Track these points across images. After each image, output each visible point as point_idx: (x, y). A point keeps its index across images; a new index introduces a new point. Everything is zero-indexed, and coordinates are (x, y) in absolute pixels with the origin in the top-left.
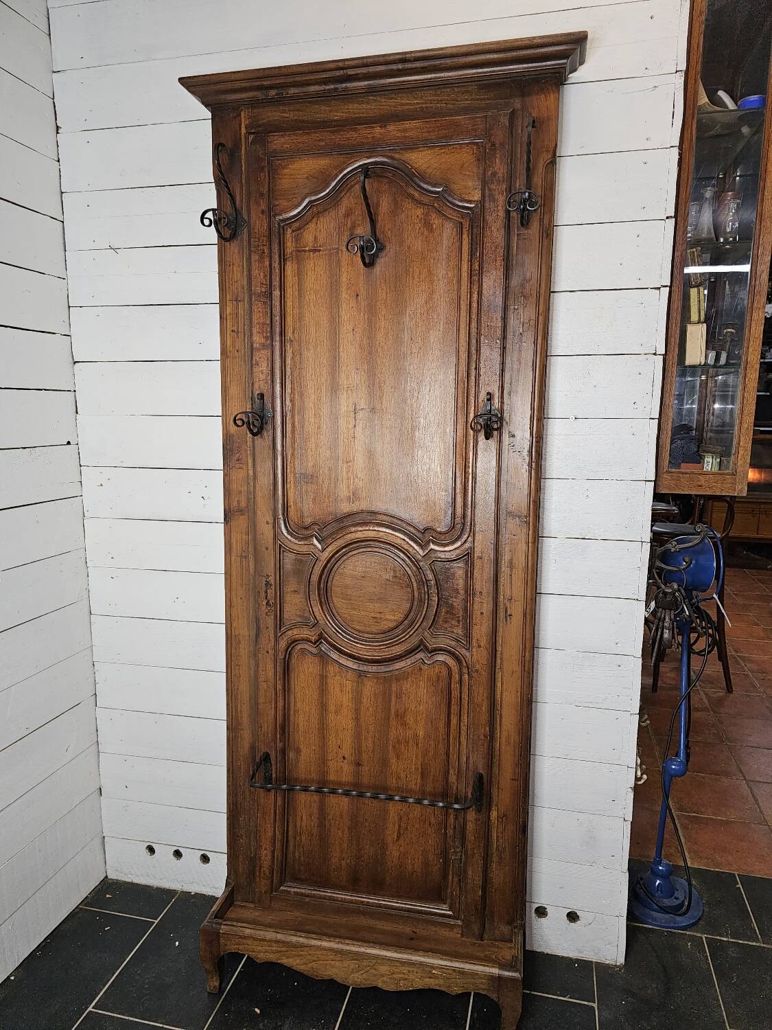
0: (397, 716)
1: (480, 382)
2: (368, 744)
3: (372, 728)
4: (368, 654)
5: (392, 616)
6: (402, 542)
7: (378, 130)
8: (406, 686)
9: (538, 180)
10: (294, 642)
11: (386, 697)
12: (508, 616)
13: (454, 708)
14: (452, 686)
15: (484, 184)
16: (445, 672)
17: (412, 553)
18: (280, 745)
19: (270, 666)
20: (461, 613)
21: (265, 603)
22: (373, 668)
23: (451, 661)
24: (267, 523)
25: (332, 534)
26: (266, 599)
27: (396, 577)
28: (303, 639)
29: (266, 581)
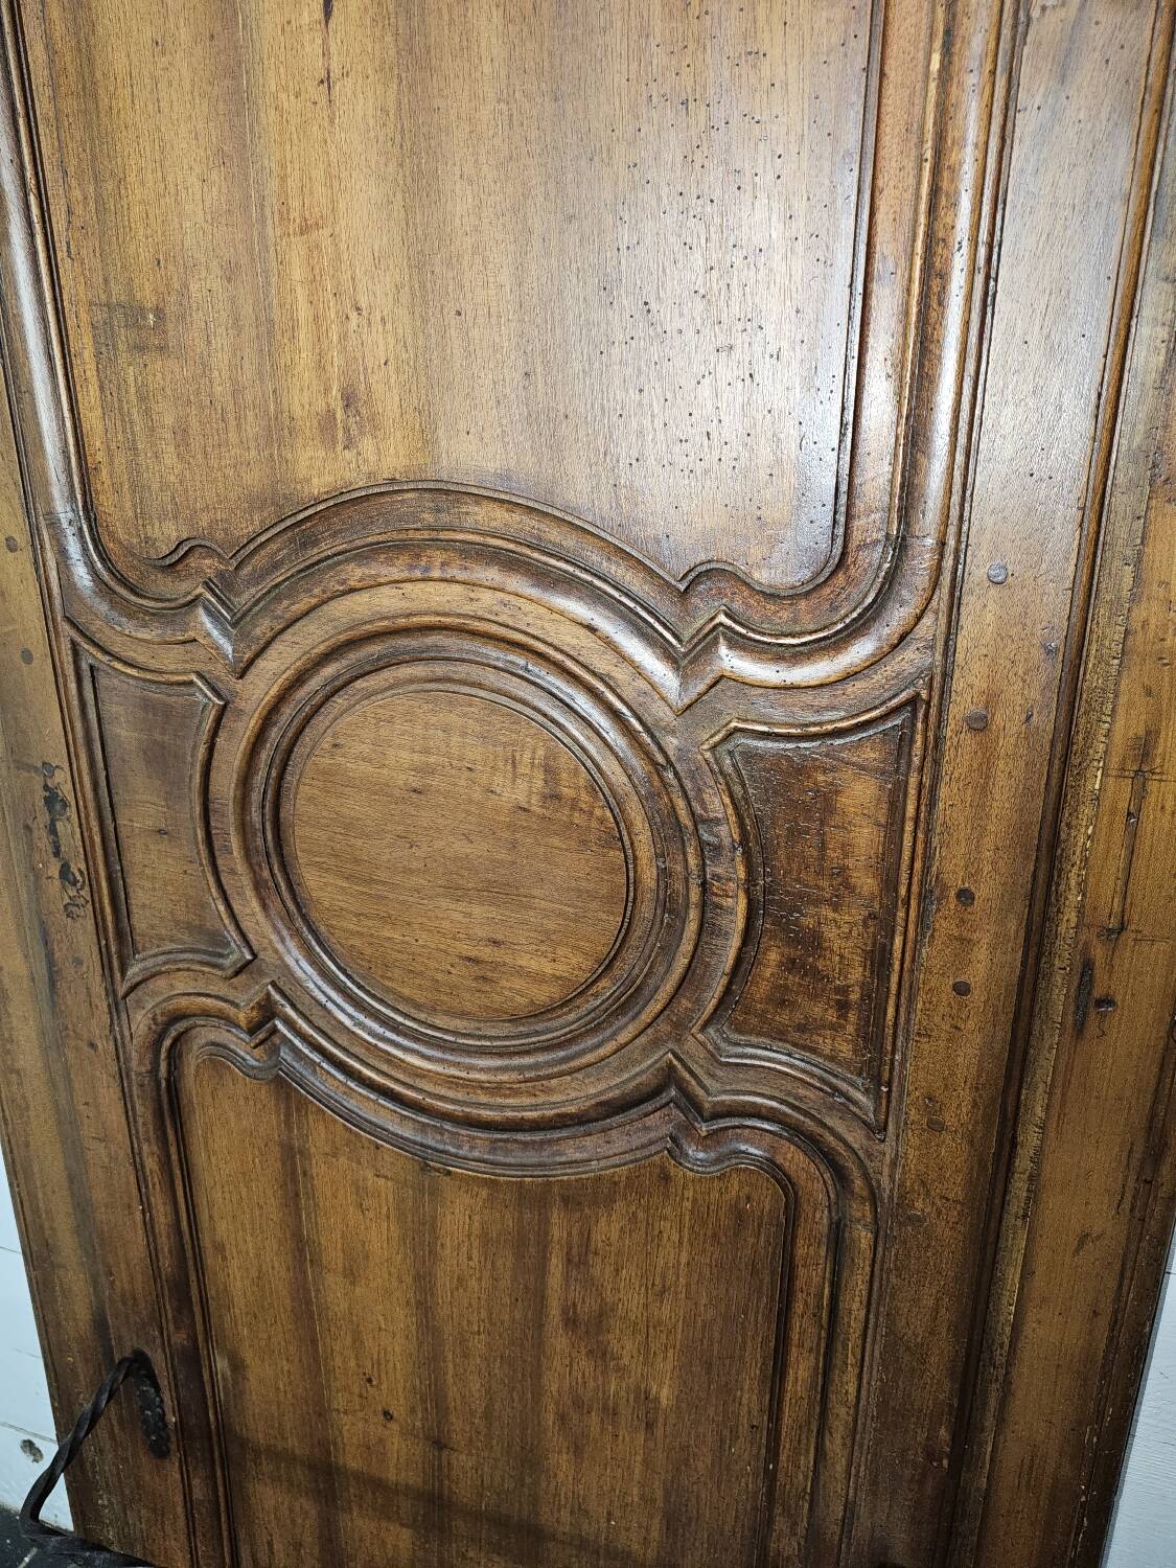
2: (467, 1386)
3: (478, 1344)
4: (451, 1094)
8: (608, 1228)
10: (180, 1019)
11: (529, 1249)
13: (804, 1328)
14: (800, 1252)
16: (767, 1198)
17: (631, 696)
19: (109, 1094)
20: (856, 974)
21: (54, 872)
22: (476, 1145)
23: (793, 1158)
25: (275, 594)
26: (57, 853)
27: (557, 797)
28: (206, 1013)
29: (46, 787)
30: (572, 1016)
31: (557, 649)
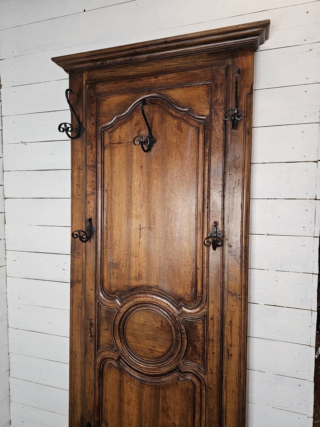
0: (163, 410)
1: (210, 215)
3: (148, 416)
4: (146, 371)
5: (161, 350)
6: (167, 306)
7: (153, 80)
8: (169, 393)
9: (242, 102)
10: (105, 359)
11: (157, 396)
12: (230, 355)
13: (197, 408)
14: (196, 395)
15: (211, 106)
16: (191, 387)
17: (172, 313)
18: (97, 419)
19: (92, 372)
20: (201, 351)
21: (89, 335)
22: (149, 379)
23: (195, 380)
24: (92, 289)
25: (127, 298)
26: (90, 333)
27: (163, 326)
28: (110, 358)
29: (91, 323)
30: (164, 358)
31: (163, 307)
